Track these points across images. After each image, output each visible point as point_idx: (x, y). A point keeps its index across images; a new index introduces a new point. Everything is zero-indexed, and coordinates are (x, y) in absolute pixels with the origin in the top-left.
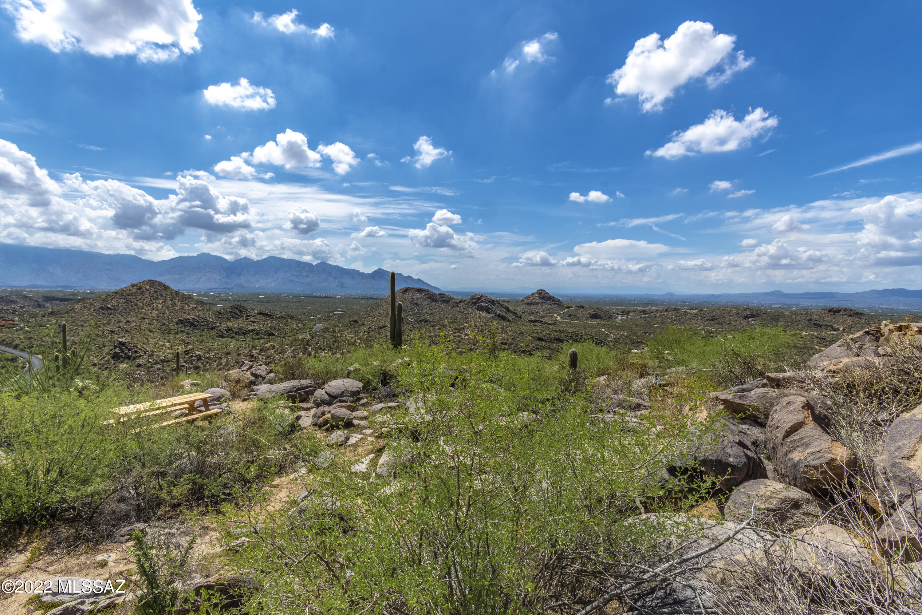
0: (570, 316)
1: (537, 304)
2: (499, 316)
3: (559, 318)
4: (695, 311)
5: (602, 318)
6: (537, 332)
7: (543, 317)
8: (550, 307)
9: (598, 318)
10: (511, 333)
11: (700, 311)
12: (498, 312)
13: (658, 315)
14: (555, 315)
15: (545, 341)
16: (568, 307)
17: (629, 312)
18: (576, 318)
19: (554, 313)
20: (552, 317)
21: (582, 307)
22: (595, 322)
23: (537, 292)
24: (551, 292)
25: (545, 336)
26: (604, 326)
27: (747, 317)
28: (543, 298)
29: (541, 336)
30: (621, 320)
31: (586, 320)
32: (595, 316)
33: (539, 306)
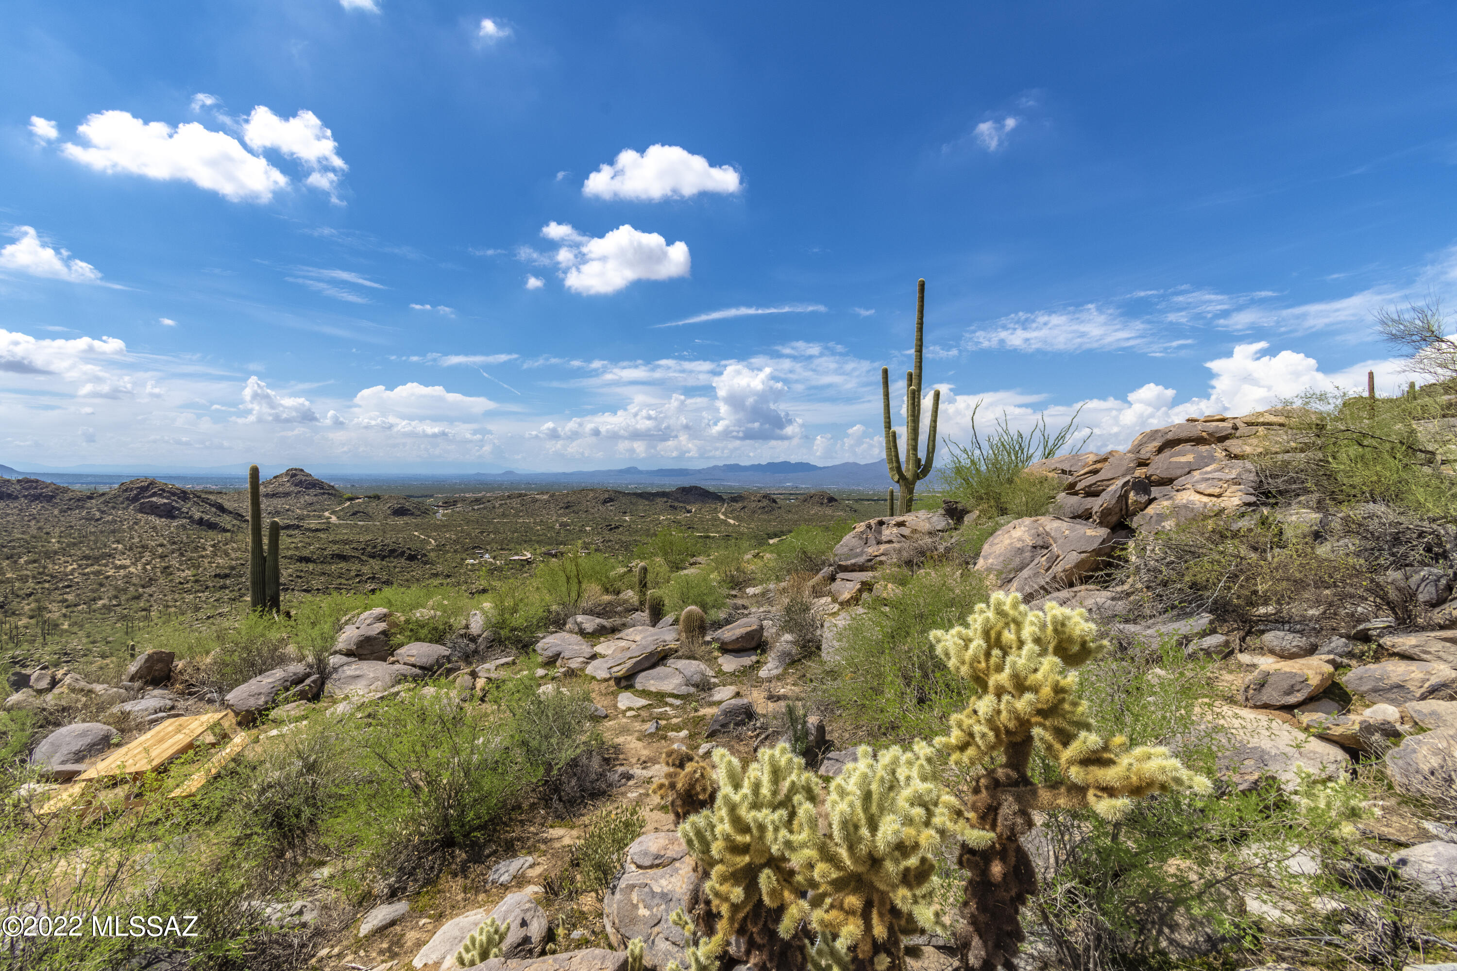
0: (354, 514)
1: (287, 494)
2: (201, 522)
3: (334, 519)
4: (546, 497)
5: (412, 514)
6: (297, 548)
7: (301, 518)
8: (315, 499)
9: (406, 515)
10: (238, 554)
11: (552, 496)
12: (197, 515)
13: (497, 505)
14: (327, 514)
16: (351, 499)
17: (455, 503)
18: (367, 516)
19: (324, 511)
20: (320, 517)
21: (378, 497)
22: (400, 521)
23: (287, 474)
24: (316, 472)
25: (313, 553)
26: (417, 527)
27: (605, 502)
28: (299, 484)
29: (306, 553)
30: (443, 515)
31: (386, 518)
32: (400, 512)
33: (291, 500)
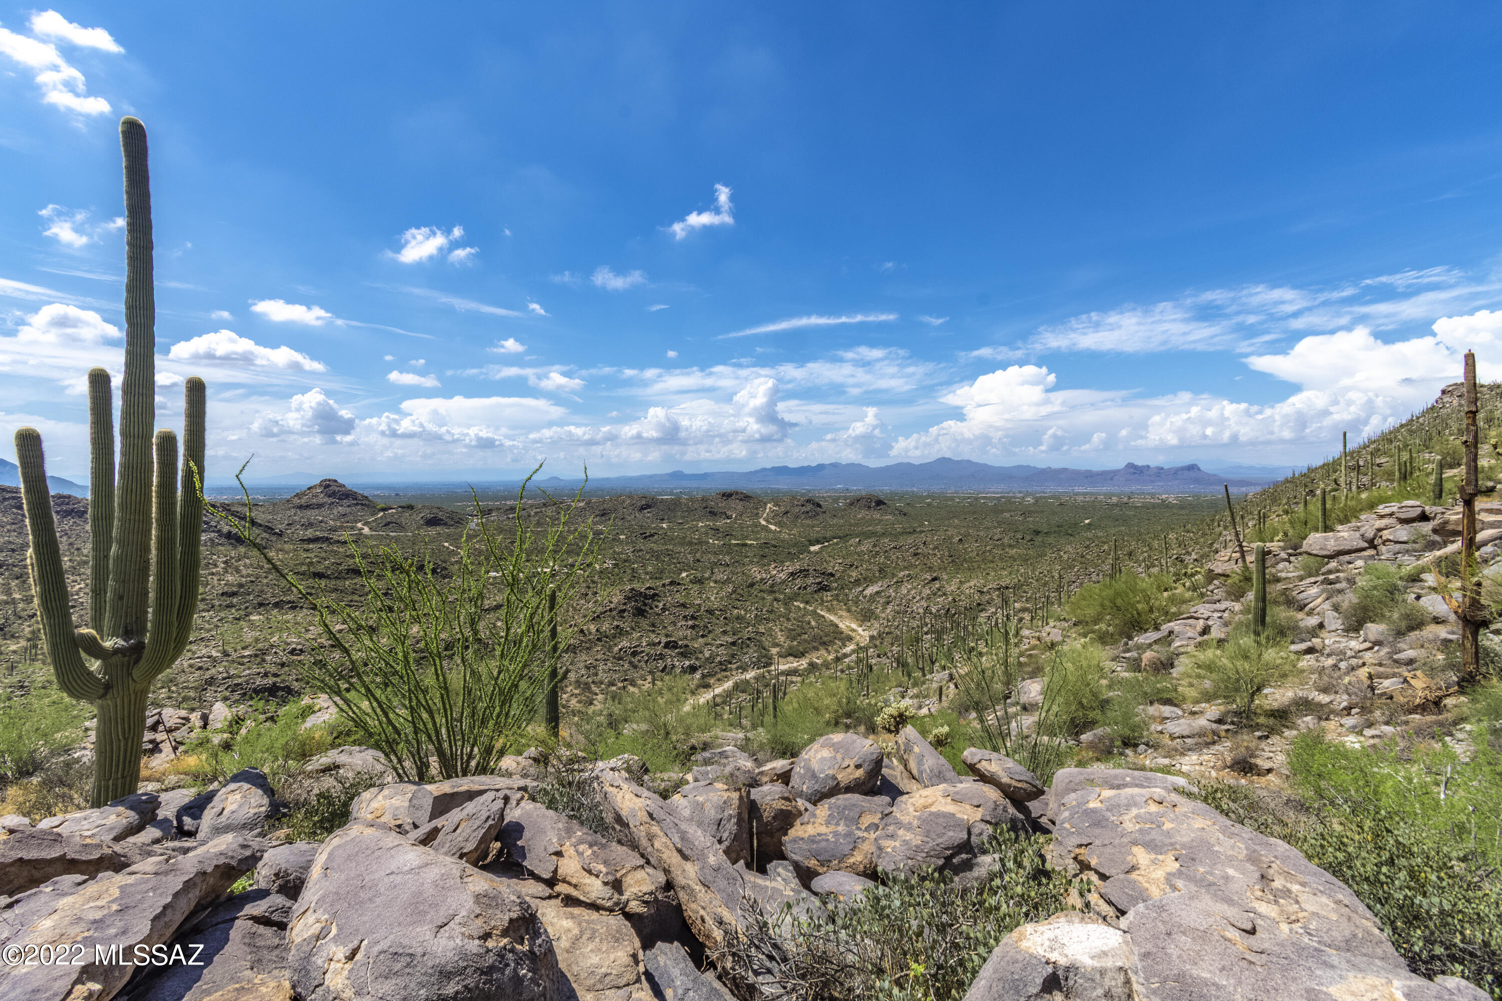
0: (386, 525)
1: (320, 506)
2: (229, 535)
3: (366, 530)
4: (582, 504)
5: (445, 524)
6: (311, 563)
7: (334, 530)
8: (348, 510)
9: (439, 525)
11: (588, 503)
12: (226, 529)
13: (532, 513)
14: (359, 525)
15: (328, 577)
16: (384, 510)
17: (490, 511)
18: (400, 527)
19: (356, 522)
20: (352, 528)
21: (410, 507)
22: (433, 531)
23: (320, 485)
25: (327, 568)
26: (448, 537)
27: (642, 509)
28: (333, 495)
29: (320, 568)
30: (477, 525)
31: (418, 528)
32: (433, 522)
33: (325, 511)
